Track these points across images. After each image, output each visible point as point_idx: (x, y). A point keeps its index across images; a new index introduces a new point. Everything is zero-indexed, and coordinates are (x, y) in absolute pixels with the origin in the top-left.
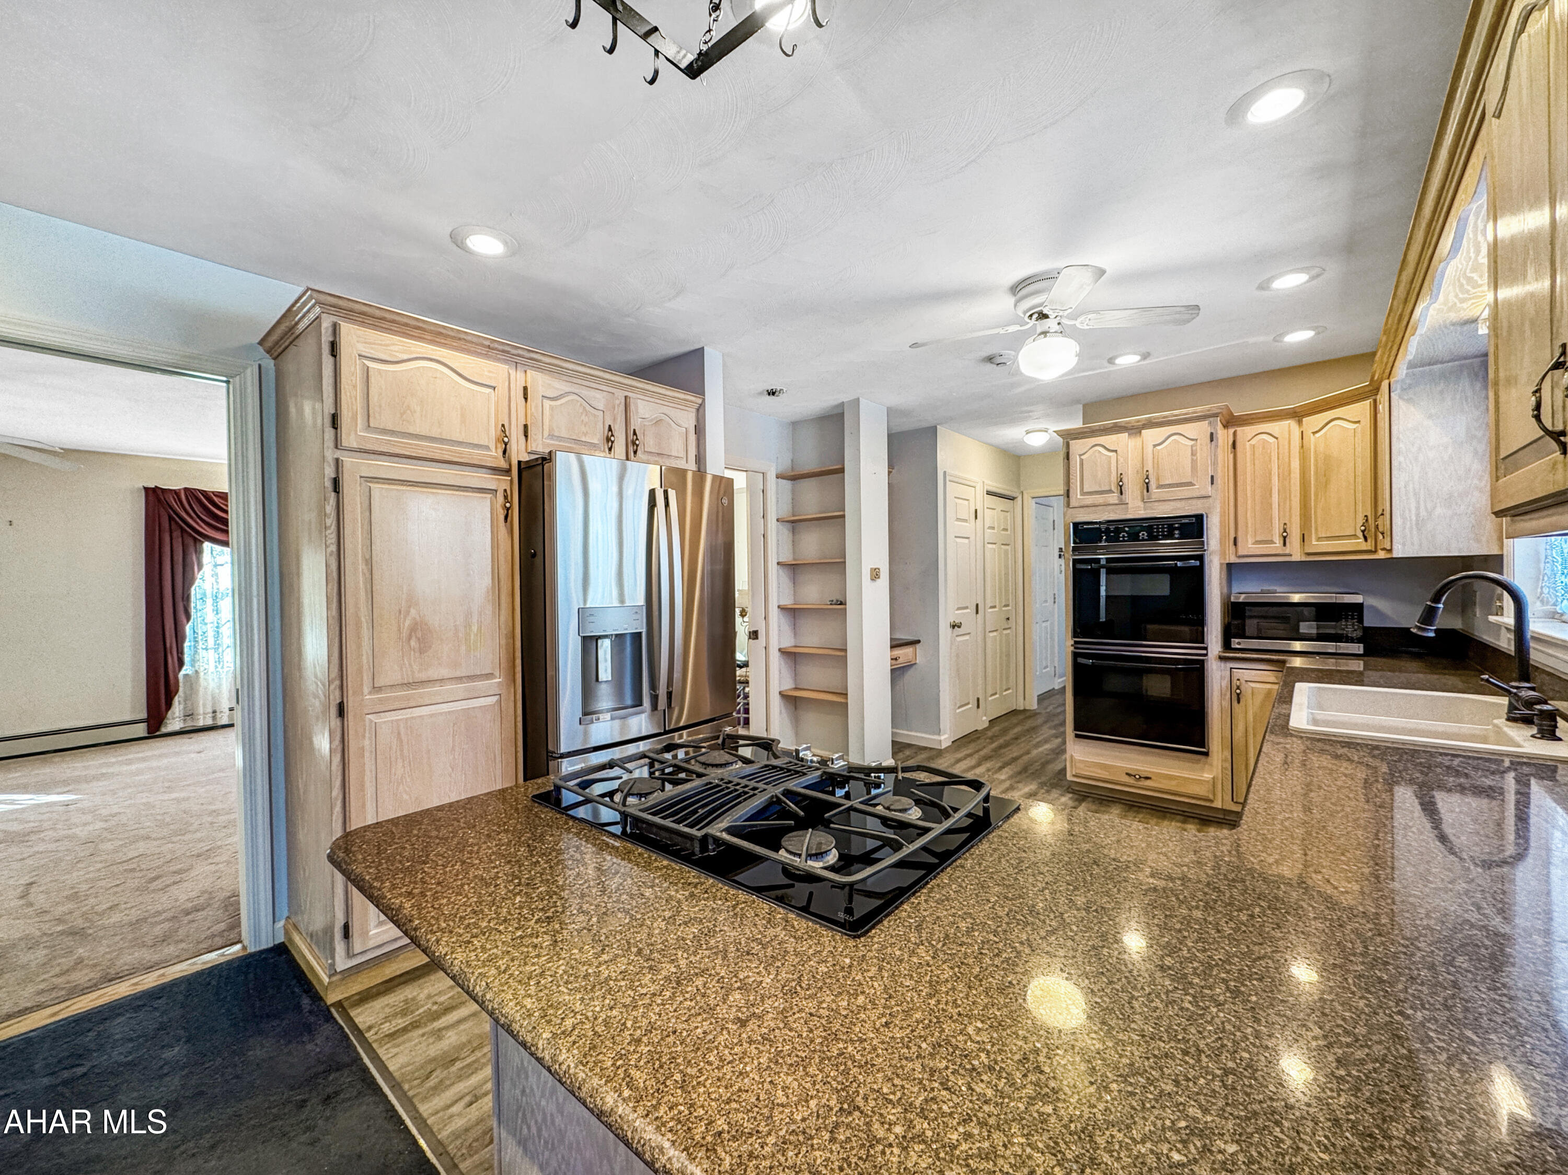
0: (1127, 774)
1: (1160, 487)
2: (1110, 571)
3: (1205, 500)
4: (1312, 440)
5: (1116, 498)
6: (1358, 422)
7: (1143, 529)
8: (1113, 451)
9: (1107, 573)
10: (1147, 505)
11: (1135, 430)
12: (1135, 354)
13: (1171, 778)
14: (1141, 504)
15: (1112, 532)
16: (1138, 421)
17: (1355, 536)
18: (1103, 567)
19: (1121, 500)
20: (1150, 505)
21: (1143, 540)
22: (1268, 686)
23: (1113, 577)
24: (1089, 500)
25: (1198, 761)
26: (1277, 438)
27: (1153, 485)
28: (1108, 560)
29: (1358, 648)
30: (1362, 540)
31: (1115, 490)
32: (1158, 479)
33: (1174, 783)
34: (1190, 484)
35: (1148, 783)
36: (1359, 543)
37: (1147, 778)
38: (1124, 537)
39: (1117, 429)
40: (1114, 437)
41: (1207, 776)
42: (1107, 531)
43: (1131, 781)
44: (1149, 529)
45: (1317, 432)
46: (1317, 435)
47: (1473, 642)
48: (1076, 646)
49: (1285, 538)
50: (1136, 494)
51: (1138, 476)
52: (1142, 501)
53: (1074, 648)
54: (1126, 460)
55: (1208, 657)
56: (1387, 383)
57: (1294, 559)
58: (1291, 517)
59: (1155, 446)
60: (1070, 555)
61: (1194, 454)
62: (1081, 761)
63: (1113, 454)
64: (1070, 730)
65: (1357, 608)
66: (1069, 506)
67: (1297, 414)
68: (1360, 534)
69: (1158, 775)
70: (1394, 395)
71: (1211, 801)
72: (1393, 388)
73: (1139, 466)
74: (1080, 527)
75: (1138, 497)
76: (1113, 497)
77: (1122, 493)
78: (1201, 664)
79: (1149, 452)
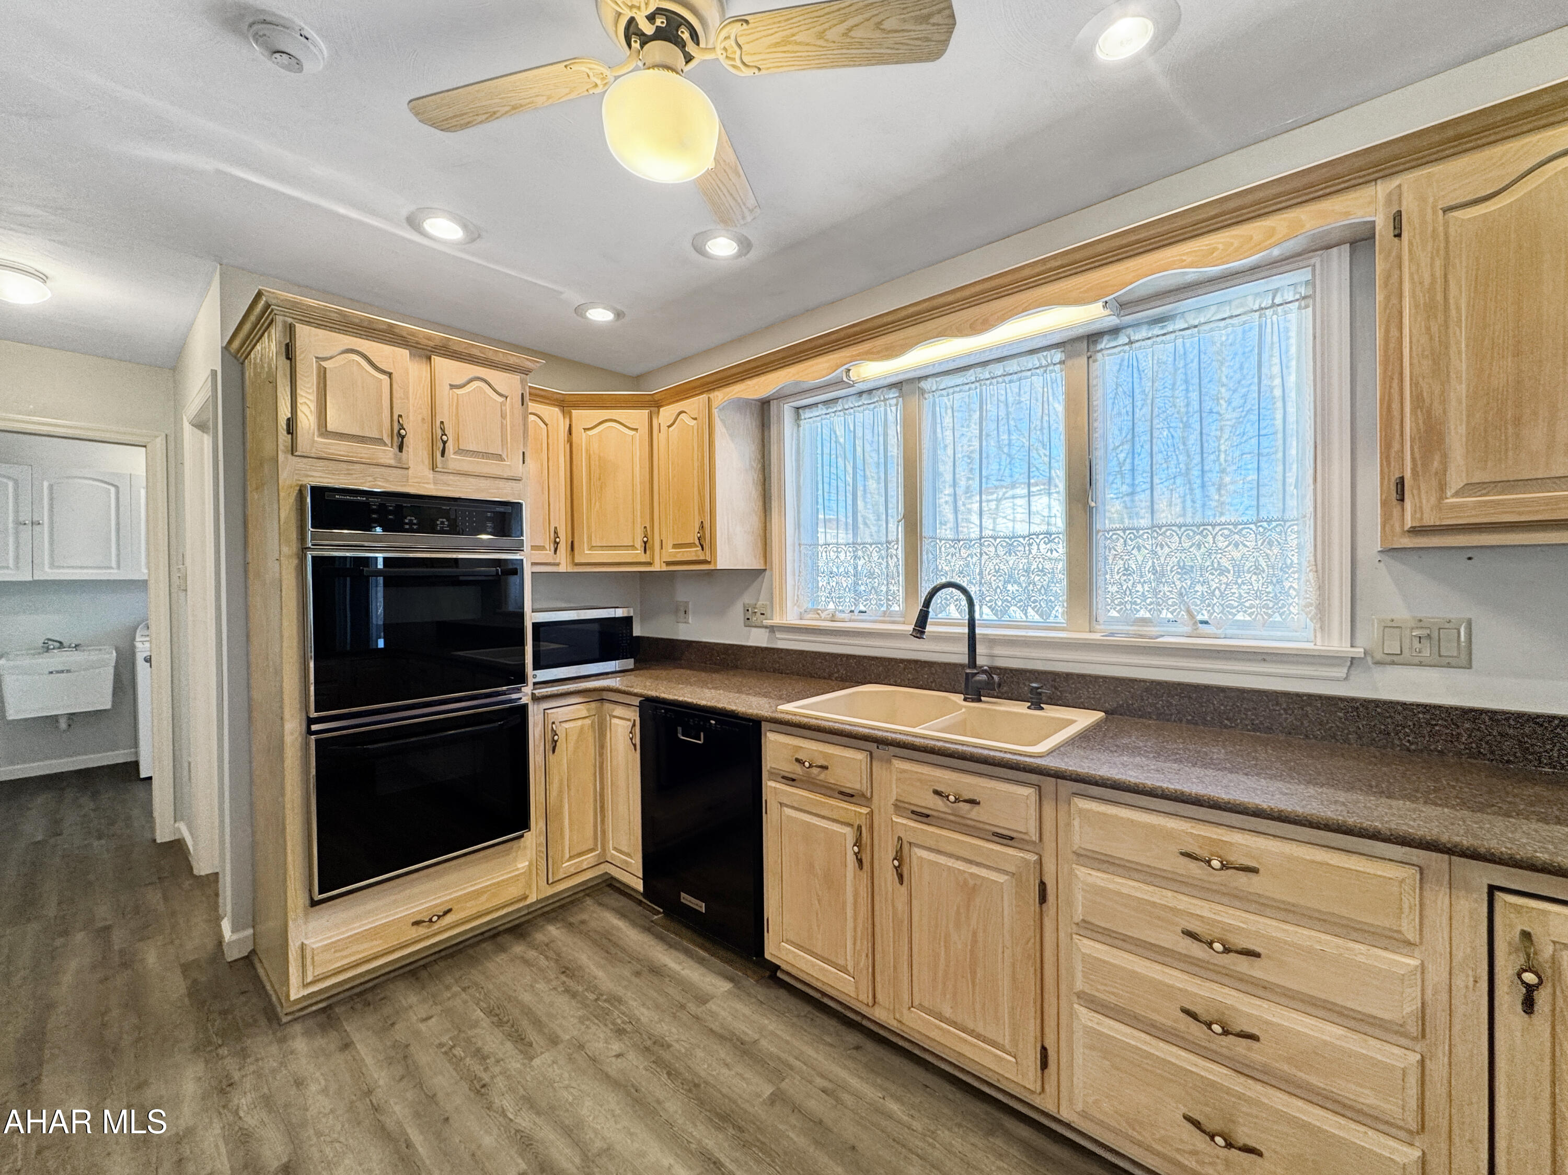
0: (417, 923)
1: (459, 451)
2: (388, 582)
3: (513, 484)
4: (580, 437)
5: (391, 455)
6: (636, 430)
8: (383, 372)
9: (386, 584)
10: (438, 476)
11: (422, 351)
12: (457, 219)
13: (478, 893)
14: (430, 475)
15: (390, 513)
16: (429, 338)
17: (633, 547)
18: (379, 573)
19: (400, 460)
20: (445, 477)
22: (580, 723)
24: (337, 447)
25: (506, 853)
26: (546, 425)
27: (450, 446)
29: (628, 664)
30: (640, 551)
31: (388, 441)
32: (457, 439)
33: (484, 897)
34: (499, 457)
35: (449, 919)
36: (638, 554)
37: (450, 911)
38: (411, 523)
39: (390, 335)
40: (387, 349)
41: (522, 865)
42: (382, 508)
43: (422, 931)
45: (589, 429)
46: (590, 433)
47: (690, 644)
48: (314, 727)
49: (557, 544)
50: (424, 455)
51: (427, 426)
52: (434, 468)
53: (310, 732)
54: (406, 393)
55: (524, 700)
56: (705, 396)
57: (562, 569)
58: (560, 521)
59: (452, 387)
60: (304, 549)
61: (503, 416)
62: (326, 948)
63: (384, 378)
64: (296, 894)
65: (628, 621)
66: (293, 450)
67: (565, 404)
68: (639, 544)
69: (458, 900)
70: (715, 412)
71: (525, 898)
72: (715, 404)
73: (426, 412)
74: (328, 497)
75: (427, 461)
76: (387, 454)
77: (401, 448)
78: (524, 709)
79: (443, 392)
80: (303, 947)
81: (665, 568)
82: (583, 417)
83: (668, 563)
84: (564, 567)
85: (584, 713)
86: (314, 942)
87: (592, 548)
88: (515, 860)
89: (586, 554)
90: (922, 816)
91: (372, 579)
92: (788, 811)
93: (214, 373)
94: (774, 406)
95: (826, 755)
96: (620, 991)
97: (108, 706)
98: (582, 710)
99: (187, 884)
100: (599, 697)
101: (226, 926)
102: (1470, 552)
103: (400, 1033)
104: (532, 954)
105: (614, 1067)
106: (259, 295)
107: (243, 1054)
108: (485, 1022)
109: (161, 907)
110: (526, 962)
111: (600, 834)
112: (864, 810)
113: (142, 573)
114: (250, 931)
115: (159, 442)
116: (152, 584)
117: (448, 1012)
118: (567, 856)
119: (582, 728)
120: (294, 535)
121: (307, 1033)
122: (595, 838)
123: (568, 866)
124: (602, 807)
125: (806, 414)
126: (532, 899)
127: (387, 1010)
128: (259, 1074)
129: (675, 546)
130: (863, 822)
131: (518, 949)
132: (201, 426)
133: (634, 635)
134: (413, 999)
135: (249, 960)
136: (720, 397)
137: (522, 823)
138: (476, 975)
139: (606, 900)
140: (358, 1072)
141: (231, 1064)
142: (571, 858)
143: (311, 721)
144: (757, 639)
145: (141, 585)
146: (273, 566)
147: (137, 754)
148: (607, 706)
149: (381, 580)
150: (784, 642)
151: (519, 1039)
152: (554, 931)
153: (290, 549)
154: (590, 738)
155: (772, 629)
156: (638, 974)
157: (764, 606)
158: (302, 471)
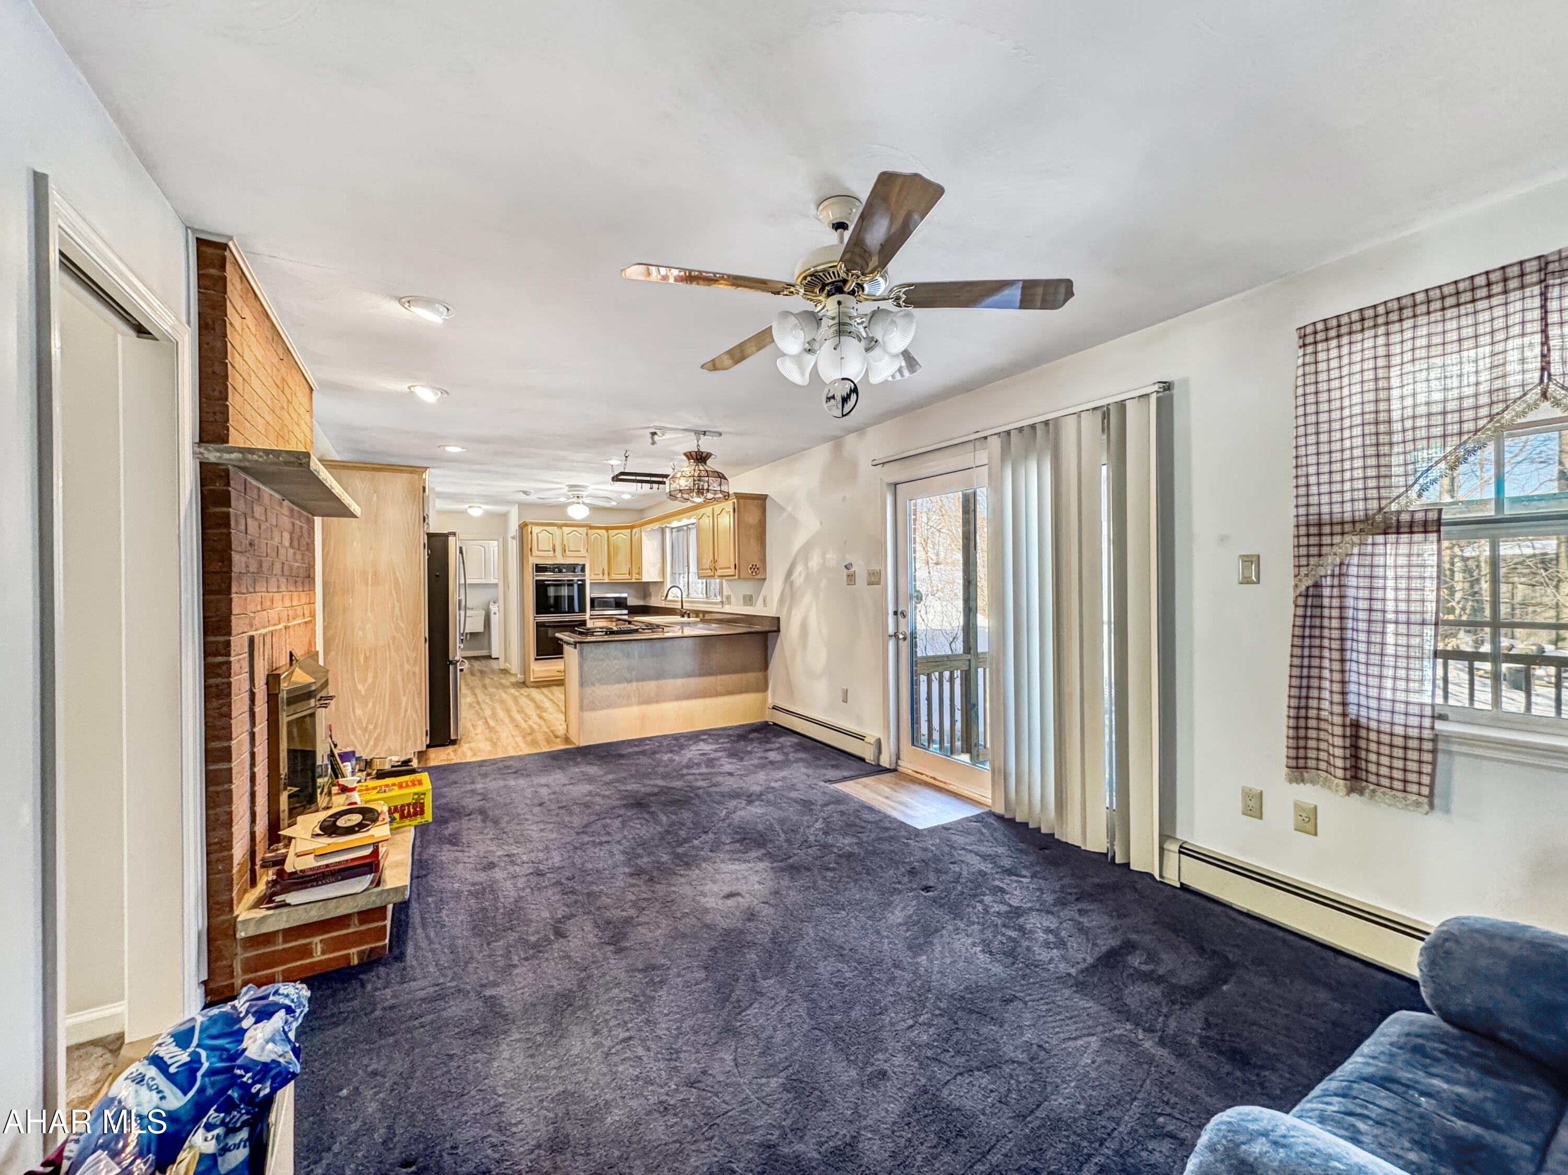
1: (569, 552)
2: (555, 586)
3: (584, 558)
4: (611, 539)
6: (627, 536)
7: (564, 568)
11: (560, 527)
14: (561, 558)
19: (554, 555)
20: (565, 558)
21: (564, 573)
24: (541, 553)
26: (601, 536)
27: (566, 551)
28: (555, 581)
29: (626, 612)
31: (552, 551)
32: (568, 549)
34: (580, 551)
36: (627, 576)
39: (552, 524)
40: (552, 528)
46: (614, 538)
49: (603, 573)
50: (560, 553)
51: (561, 547)
52: (563, 556)
53: (535, 622)
54: (556, 538)
55: (586, 618)
56: (642, 528)
57: (606, 581)
58: (605, 566)
59: (568, 534)
61: (582, 539)
62: (539, 672)
63: (550, 536)
64: (533, 661)
65: (626, 598)
66: (533, 554)
67: (607, 529)
68: (627, 573)
70: (646, 532)
73: (561, 542)
74: (539, 565)
76: (551, 554)
77: (555, 552)
78: (586, 621)
79: (566, 536)
80: (534, 671)
82: (612, 532)
83: (636, 580)
84: (602, 581)
86: (537, 670)
87: (614, 574)
89: (614, 576)
91: (551, 585)
93: (517, 531)
94: (665, 529)
97: (481, 630)
99: (509, 674)
106: (527, 520)
107: (525, 691)
113: (497, 583)
115: (502, 541)
116: (499, 586)
120: (533, 575)
132: (512, 541)
133: (628, 604)
135: (524, 682)
136: (647, 528)
140: (545, 695)
143: (535, 619)
145: (496, 585)
146: (528, 583)
153: (532, 578)
158: (533, 560)
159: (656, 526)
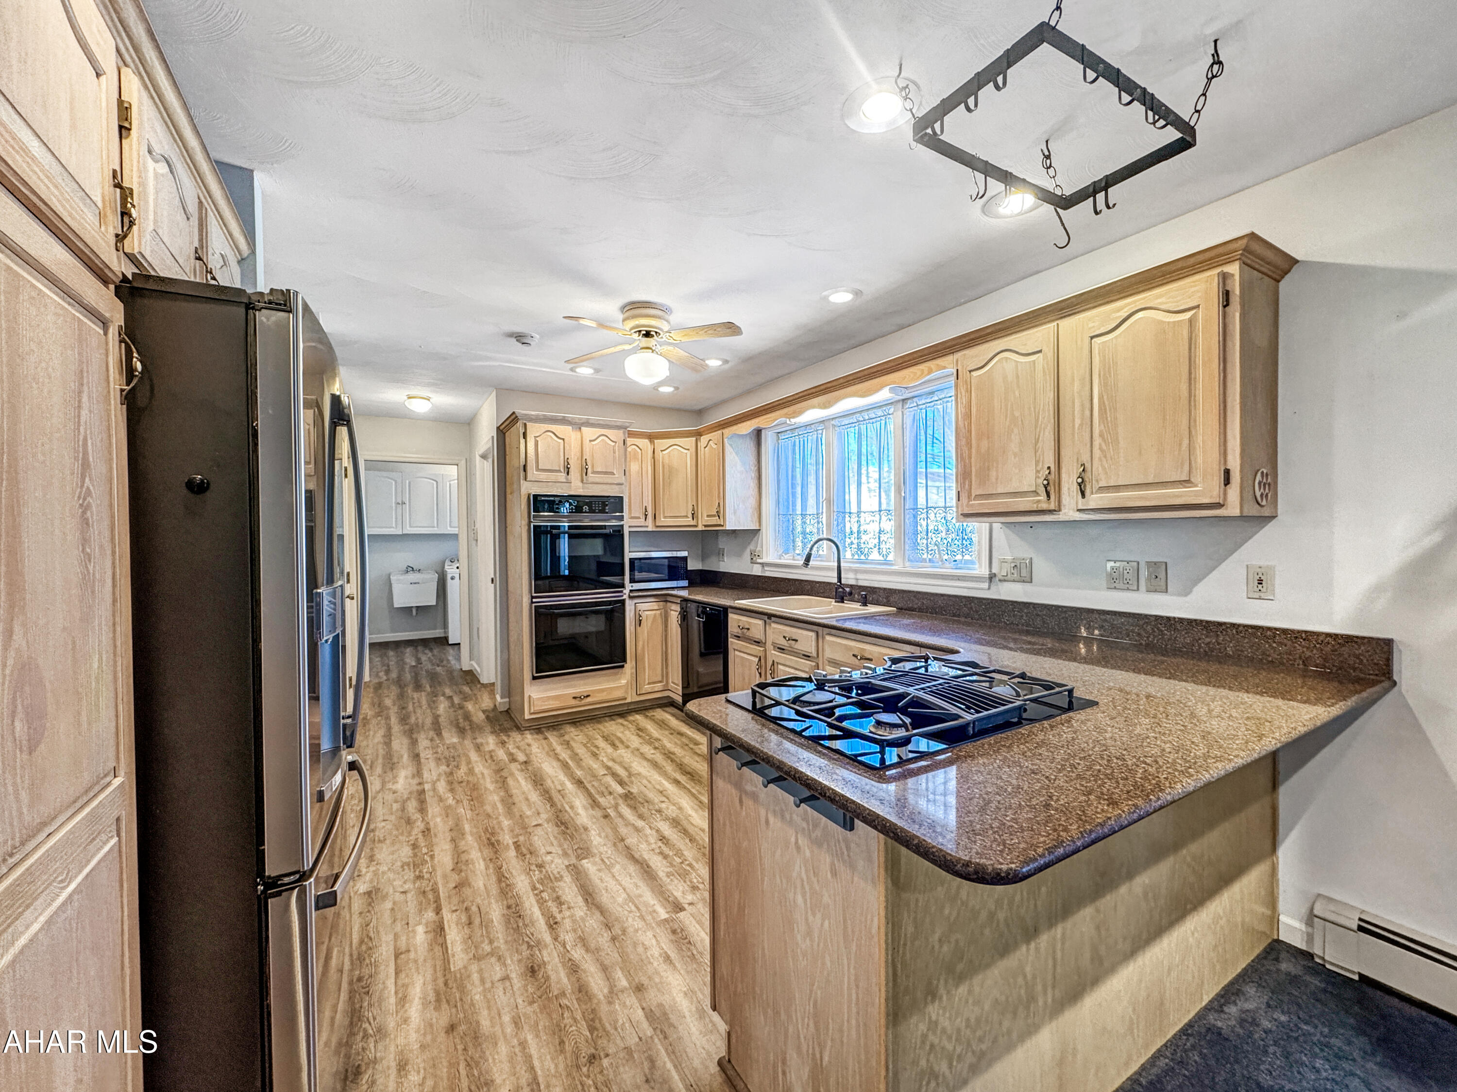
0: (575, 698)
1: (594, 472)
2: (571, 537)
3: (622, 486)
4: (659, 455)
5: (564, 477)
7: (587, 504)
8: (561, 438)
9: (569, 538)
10: (585, 485)
11: (578, 426)
12: (590, 367)
13: (602, 691)
14: (580, 484)
16: (581, 419)
17: (687, 517)
18: (565, 533)
19: (567, 479)
20: (589, 485)
21: (586, 512)
22: (654, 612)
23: (573, 541)
24: (543, 476)
25: (616, 674)
26: (642, 450)
27: (589, 471)
28: (570, 527)
29: (685, 583)
30: (691, 519)
31: (562, 470)
32: (593, 466)
33: (605, 693)
34: (613, 473)
35: (589, 700)
36: (689, 521)
37: (588, 696)
39: (564, 421)
40: (562, 428)
41: (624, 682)
43: (577, 701)
44: (589, 504)
47: (724, 574)
48: (534, 600)
49: (646, 515)
50: (578, 475)
51: (579, 462)
52: (582, 481)
53: (532, 602)
54: (570, 447)
55: (624, 597)
56: (720, 432)
57: (649, 529)
58: (648, 502)
59: (591, 441)
60: (530, 522)
61: (614, 452)
62: (539, 699)
63: (561, 441)
64: (527, 675)
65: (685, 559)
66: (526, 479)
67: (652, 437)
68: (690, 515)
69: (594, 691)
70: (726, 440)
71: (625, 699)
72: (725, 436)
73: (579, 454)
74: (539, 498)
75: (579, 478)
76: (562, 476)
77: (568, 474)
78: (623, 602)
79: (587, 445)
80: (530, 696)
81: (704, 529)
82: (661, 443)
83: (706, 526)
84: (650, 528)
85: (656, 607)
86: (535, 696)
87: (665, 517)
88: (620, 679)
89: (662, 521)
90: (782, 649)
91: (562, 535)
92: (737, 653)
93: (493, 437)
94: (763, 432)
95: (749, 623)
96: (661, 738)
97: (434, 603)
98: (655, 606)
99: (479, 686)
100: (664, 598)
101: (498, 697)
102: (1032, 525)
103: (567, 737)
104: (625, 723)
105: (649, 756)
106: (514, 413)
107: (509, 736)
108: (601, 739)
109: (470, 692)
110: (622, 724)
111: (665, 675)
112: (762, 649)
113: (455, 531)
114: (507, 700)
115: (463, 462)
116: (460, 536)
117: (587, 736)
118: (647, 682)
119: (655, 615)
120: (526, 515)
121: (531, 734)
122: (663, 676)
123: (647, 688)
124: (666, 660)
125: (782, 436)
126: (629, 700)
127: (562, 731)
128: (515, 741)
129: (708, 516)
130: (762, 654)
131: (620, 721)
132: (484, 457)
133: (689, 568)
134: (573, 729)
135: (507, 712)
136: (727, 432)
137: (624, 660)
138: (600, 726)
139: (667, 709)
140: (550, 745)
141: (505, 738)
142: (649, 684)
143: (533, 597)
144: (757, 571)
145: (455, 537)
146: (518, 529)
147: (446, 632)
148: (669, 604)
149: (566, 535)
150: (770, 573)
151: (613, 745)
152: (638, 717)
153: (525, 522)
154: (659, 621)
155: (763, 565)
156: (672, 734)
157: (759, 551)
158: (529, 488)
159: (747, 427)
